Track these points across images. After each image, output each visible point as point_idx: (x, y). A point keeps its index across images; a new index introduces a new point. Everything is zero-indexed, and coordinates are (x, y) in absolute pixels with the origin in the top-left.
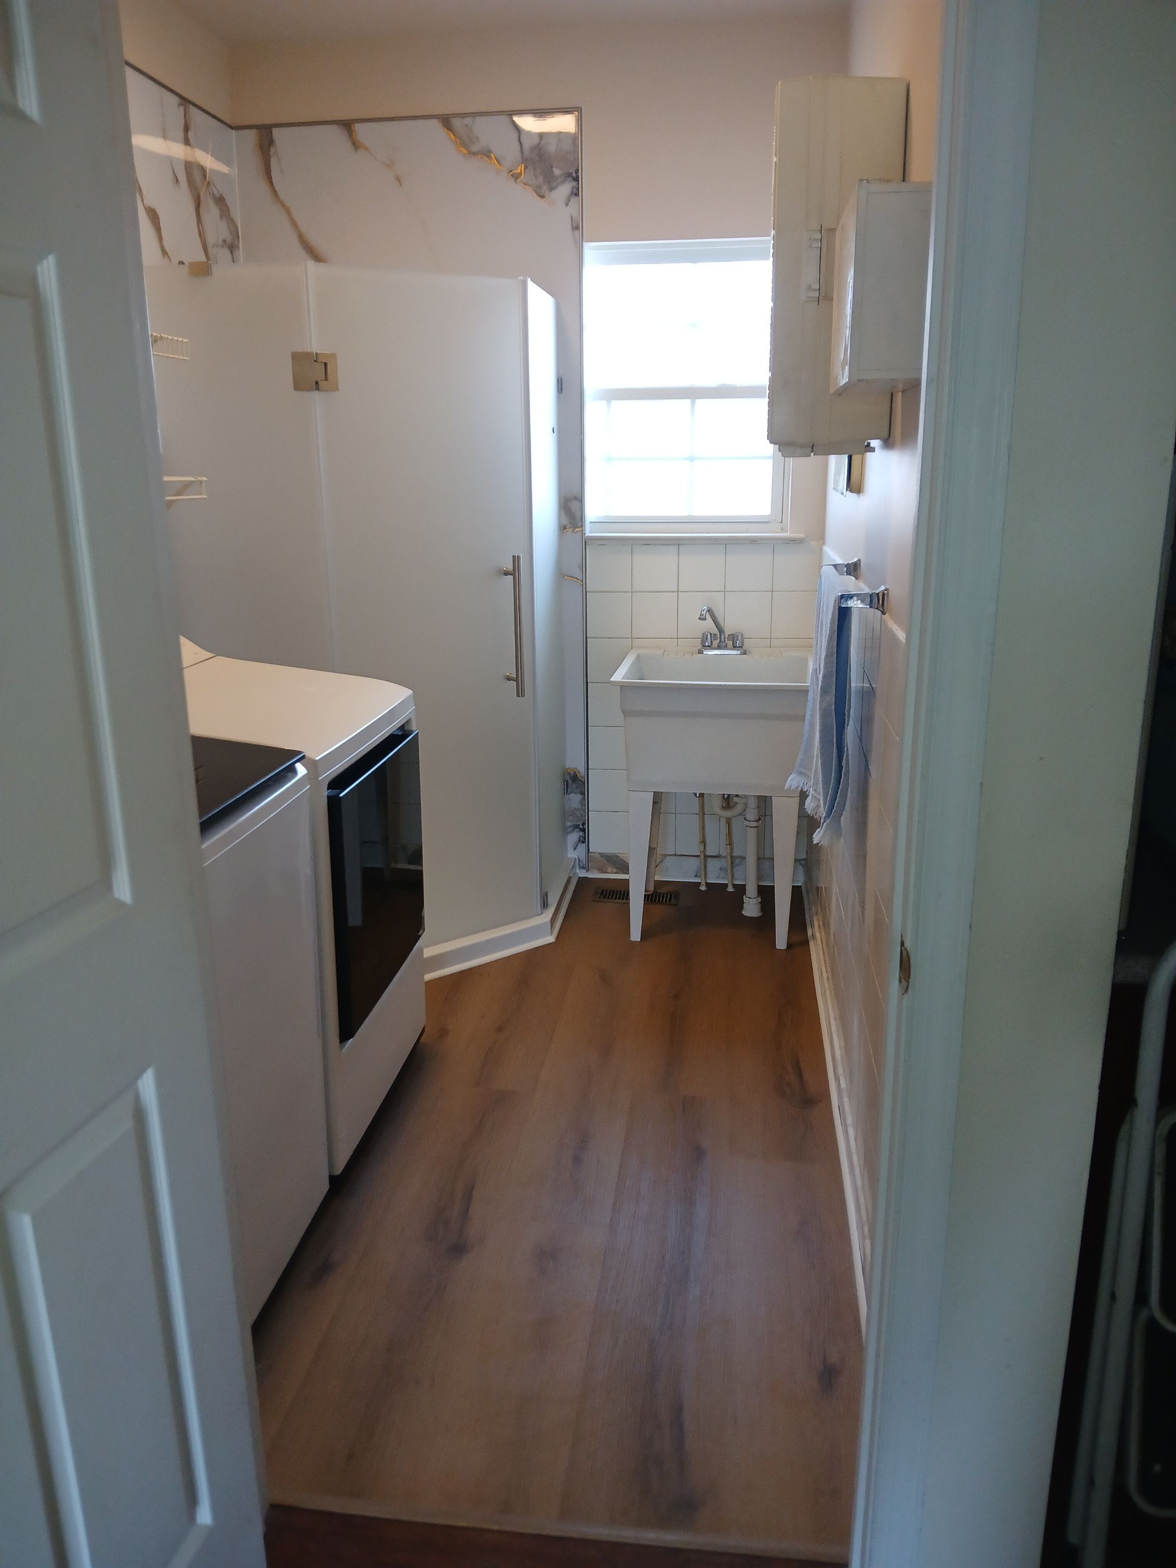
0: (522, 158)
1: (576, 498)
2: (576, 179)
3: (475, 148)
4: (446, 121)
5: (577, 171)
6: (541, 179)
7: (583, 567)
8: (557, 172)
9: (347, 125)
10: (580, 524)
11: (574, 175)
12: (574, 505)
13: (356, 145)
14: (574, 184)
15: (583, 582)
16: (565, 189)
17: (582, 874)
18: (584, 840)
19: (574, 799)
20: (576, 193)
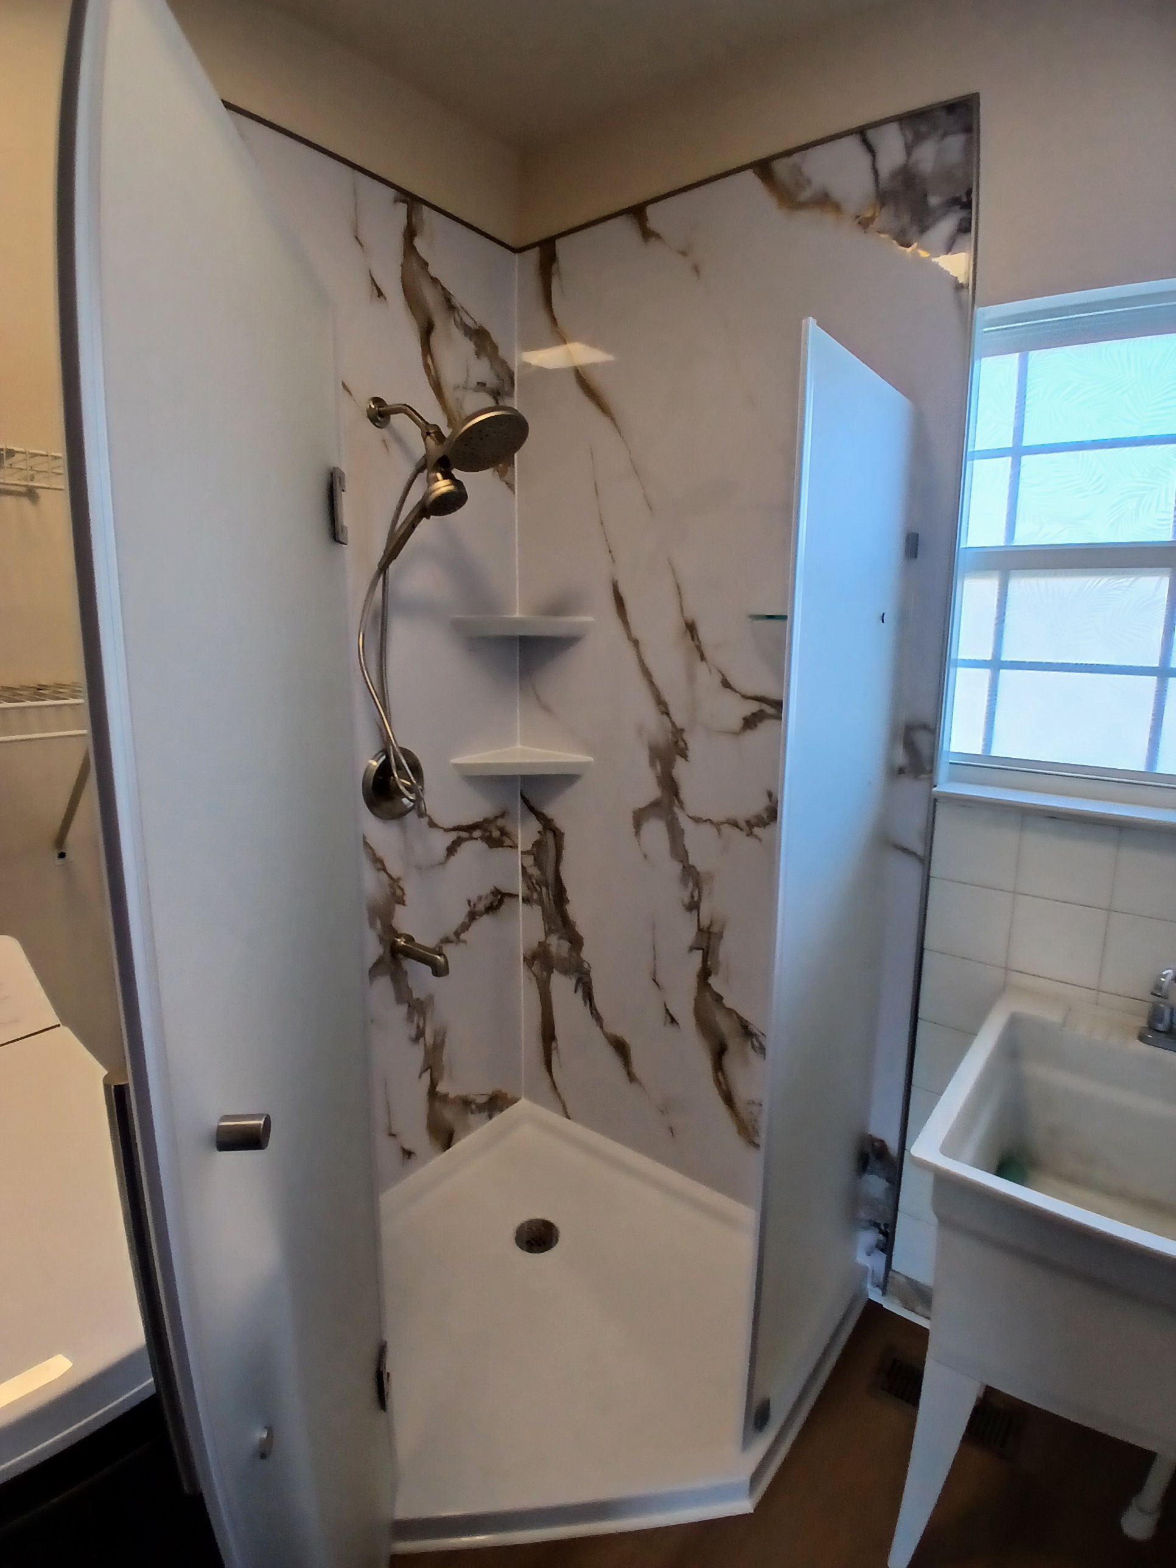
0: (877, 191)
1: (925, 727)
2: (967, 206)
3: (805, 195)
4: (763, 168)
5: (969, 193)
6: (906, 218)
7: (929, 838)
8: (934, 201)
9: (637, 212)
10: (928, 768)
11: (964, 199)
12: (922, 739)
13: (647, 234)
14: (963, 214)
15: (925, 861)
16: (946, 226)
17: (875, 1296)
18: (886, 1246)
19: (875, 1185)
20: (964, 228)
